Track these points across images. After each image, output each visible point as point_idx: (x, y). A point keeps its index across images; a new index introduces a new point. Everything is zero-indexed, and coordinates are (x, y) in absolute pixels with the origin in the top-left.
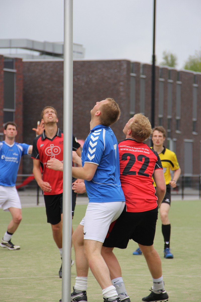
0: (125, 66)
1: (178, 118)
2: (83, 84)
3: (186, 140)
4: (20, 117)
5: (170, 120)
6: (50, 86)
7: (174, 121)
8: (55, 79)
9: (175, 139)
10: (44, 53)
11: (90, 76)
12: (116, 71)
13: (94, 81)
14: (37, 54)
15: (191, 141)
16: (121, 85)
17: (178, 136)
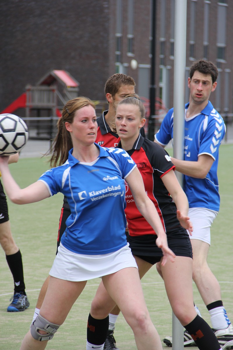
5: (164, 43)
7: (168, 44)
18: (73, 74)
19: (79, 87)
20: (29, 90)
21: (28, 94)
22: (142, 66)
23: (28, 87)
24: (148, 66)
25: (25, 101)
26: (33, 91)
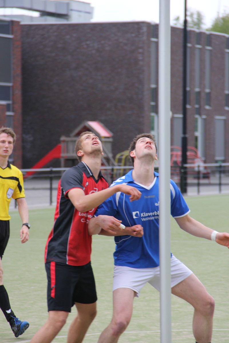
0: (145, 29)
1: (207, 90)
2: (94, 52)
3: (218, 117)
4: (18, 93)
5: (199, 93)
6: (53, 54)
7: (203, 95)
8: (60, 46)
9: (204, 117)
10: (45, 13)
11: (103, 42)
12: (133, 35)
13: (107, 48)
14: (36, 14)
15: (223, 118)
16: (140, 53)
17: (208, 113)
18: (107, 125)
19: (113, 137)
20: (64, 141)
21: (62, 145)
22: (176, 116)
23: (63, 138)
24: (181, 116)
25: (60, 152)
26: (67, 142)
